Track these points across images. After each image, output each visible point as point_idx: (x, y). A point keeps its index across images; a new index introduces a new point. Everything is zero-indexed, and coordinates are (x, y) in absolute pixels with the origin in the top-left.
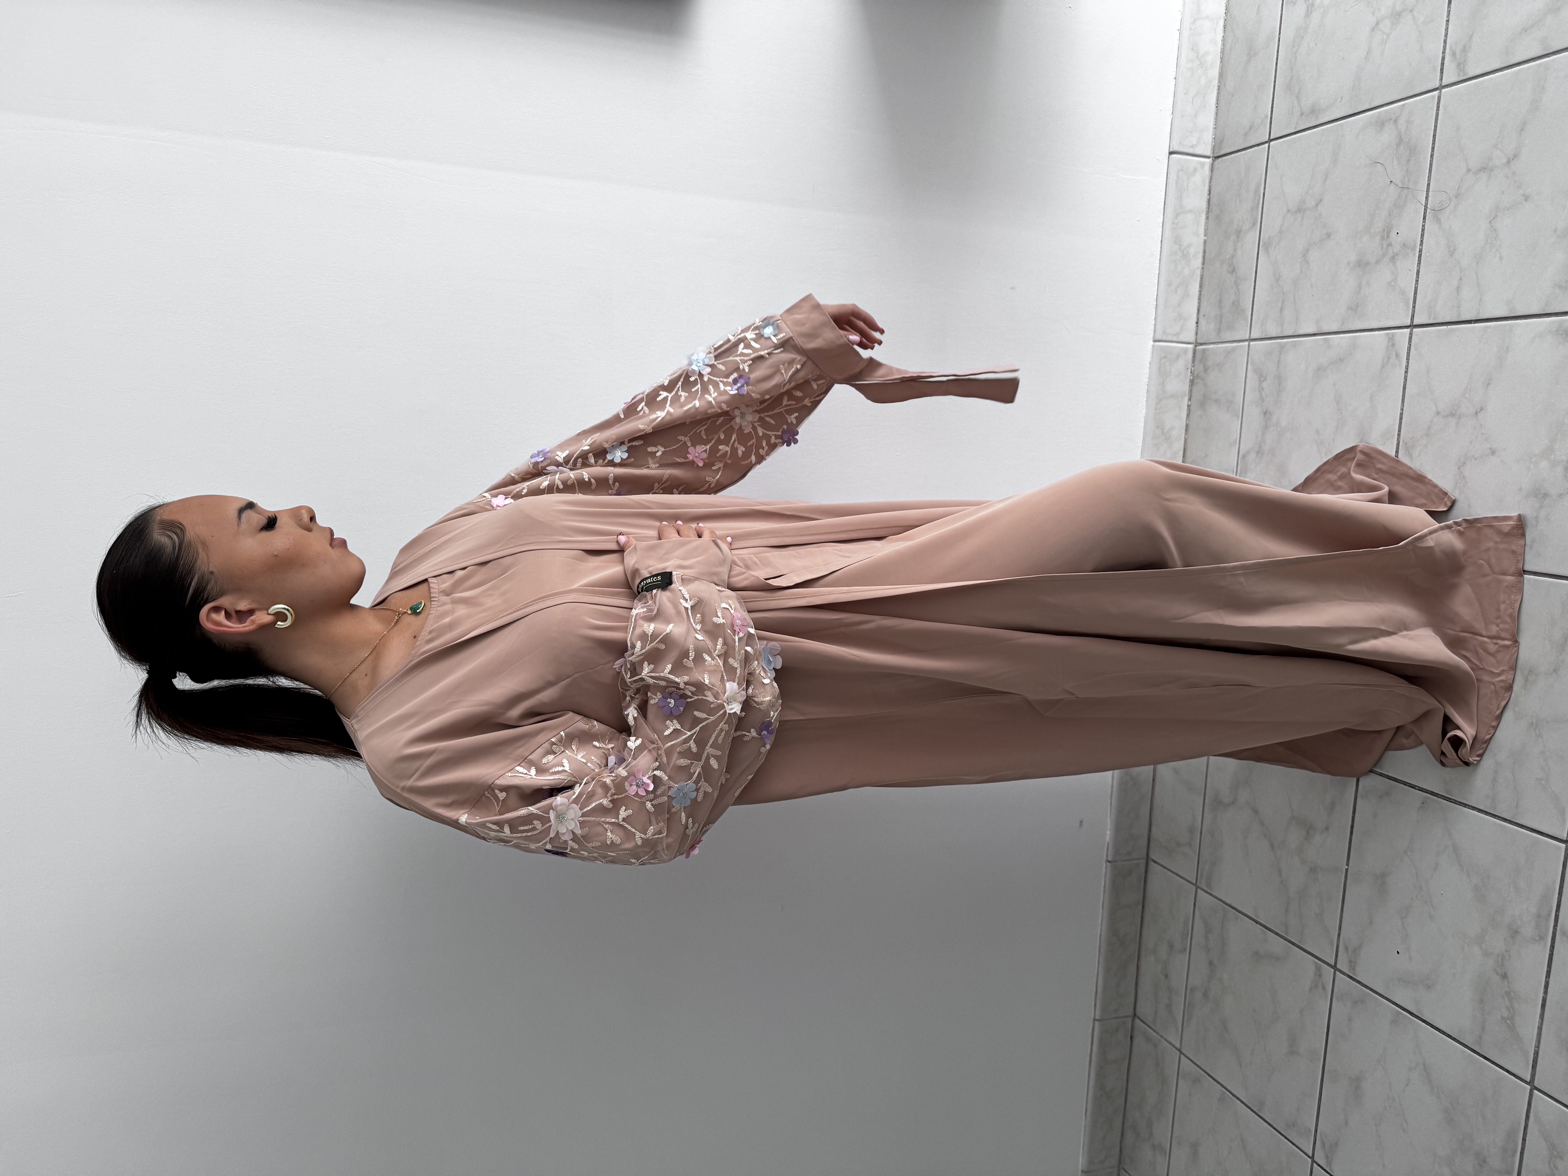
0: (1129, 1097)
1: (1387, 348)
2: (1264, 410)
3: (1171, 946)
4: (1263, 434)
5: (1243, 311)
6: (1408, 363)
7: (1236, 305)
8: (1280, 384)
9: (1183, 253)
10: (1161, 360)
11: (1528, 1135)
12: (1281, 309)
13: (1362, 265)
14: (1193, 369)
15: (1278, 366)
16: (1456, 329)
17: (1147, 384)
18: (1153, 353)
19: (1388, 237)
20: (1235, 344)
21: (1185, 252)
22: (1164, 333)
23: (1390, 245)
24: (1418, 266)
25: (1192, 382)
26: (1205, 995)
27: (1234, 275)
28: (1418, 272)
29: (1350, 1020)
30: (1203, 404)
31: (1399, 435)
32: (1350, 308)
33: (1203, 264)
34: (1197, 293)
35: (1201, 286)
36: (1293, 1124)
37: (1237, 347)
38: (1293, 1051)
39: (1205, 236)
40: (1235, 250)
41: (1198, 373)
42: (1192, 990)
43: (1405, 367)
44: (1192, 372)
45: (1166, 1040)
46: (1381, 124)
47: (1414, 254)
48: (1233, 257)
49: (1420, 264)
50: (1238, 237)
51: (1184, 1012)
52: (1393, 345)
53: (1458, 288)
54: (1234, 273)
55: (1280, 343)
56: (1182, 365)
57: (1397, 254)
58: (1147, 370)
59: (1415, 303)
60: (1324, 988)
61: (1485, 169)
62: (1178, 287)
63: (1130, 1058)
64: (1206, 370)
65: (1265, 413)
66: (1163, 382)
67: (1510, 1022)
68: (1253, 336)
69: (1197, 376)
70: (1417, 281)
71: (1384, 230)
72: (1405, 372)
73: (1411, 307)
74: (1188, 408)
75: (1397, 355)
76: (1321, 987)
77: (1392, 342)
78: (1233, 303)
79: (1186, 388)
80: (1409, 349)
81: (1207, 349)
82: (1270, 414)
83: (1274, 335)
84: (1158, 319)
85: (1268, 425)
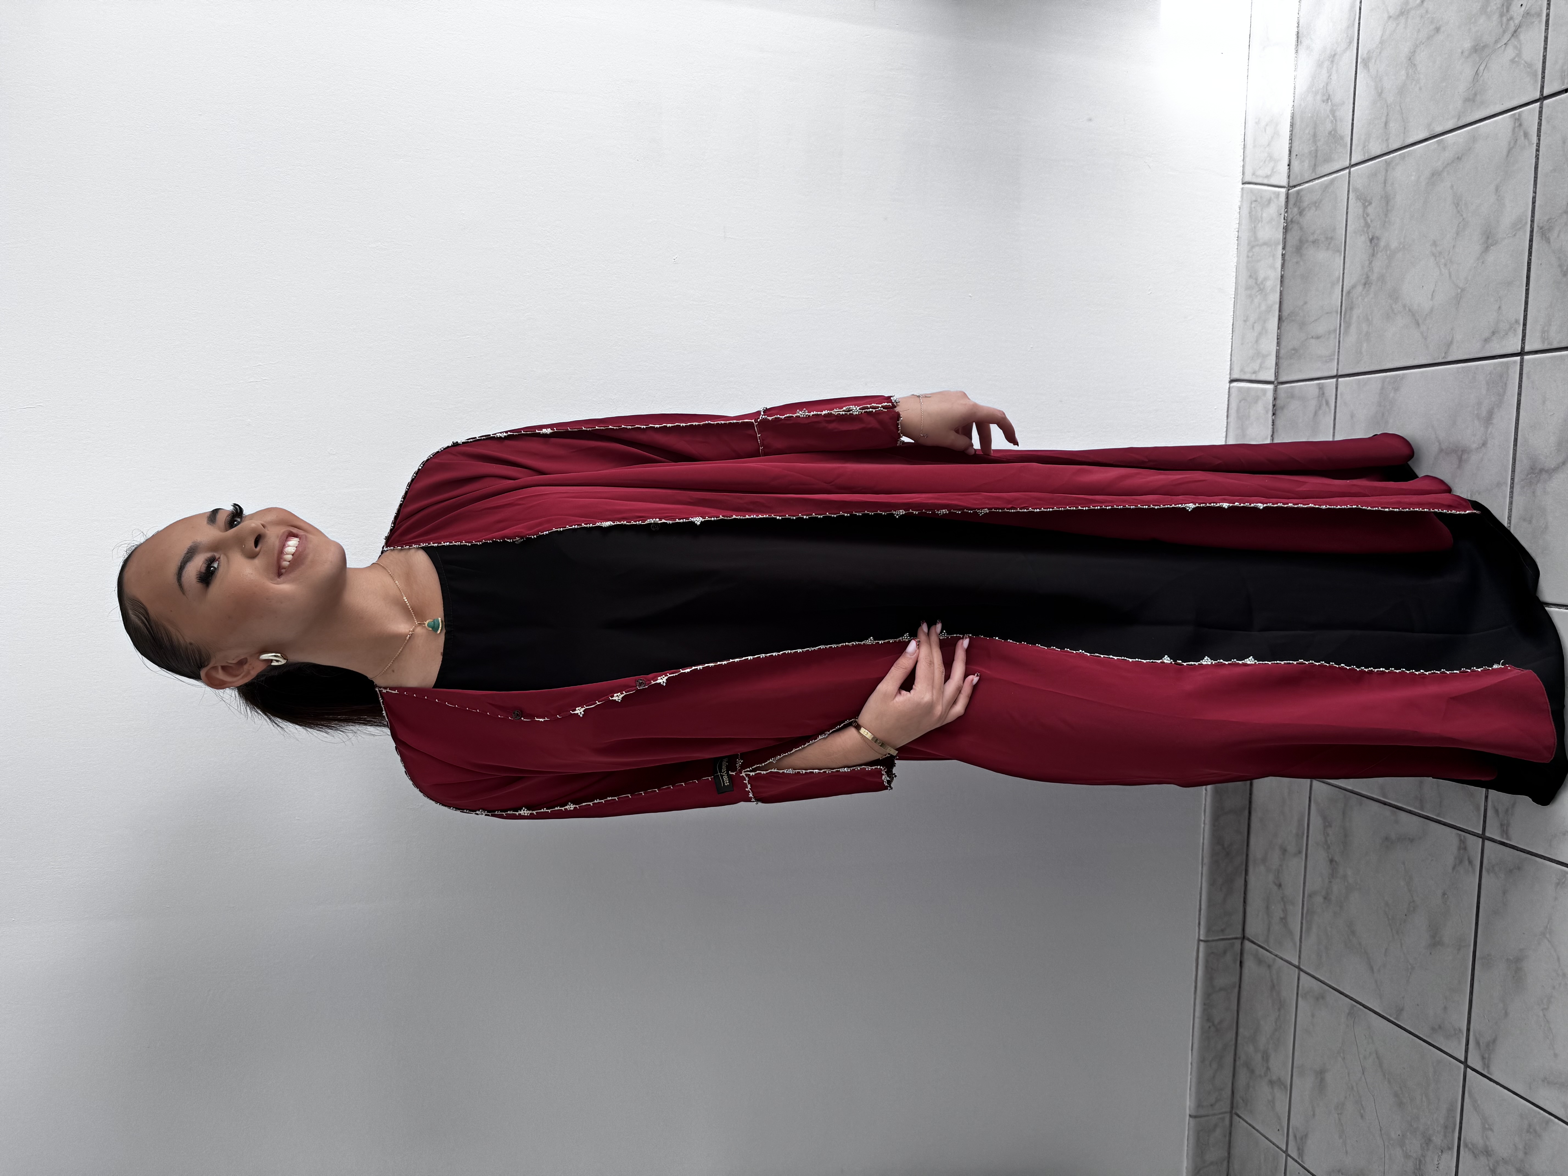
0: (1241, 1030)
1: (1514, 129)
2: (1370, 237)
3: (1284, 851)
4: (1370, 263)
5: (1342, 138)
6: (1539, 140)
7: (1334, 136)
8: (1387, 203)
10: (1251, 203)
12: (1386, 123)
13: (1480, 50)
14: (1286, 215)
15: (1385, 186)
17: (1237, 230)
18: (1242, 196)
19: (1508, 11)
20: (1334, 175)
22: (1254, 174)
23: (1511, 18)
24: (1545, 32)
25: (1286, 229)
26: (1326, 898)
27: (1330, 103)
28: (1546, 38)
29: (1505, 892)
30: (1299, 249)
31: (1532, 221)
32: (1467, 100)
34: (1288, 134)
35: (1292, 126)
36: (1440, 1027)
37: (1336, 178)
38: (1435, 942)
40: (1330, 77)
41: (1292, 219)
42: (1310, 896)
43: (1535, 145)
44: (1286, 218)
45: (1282, 959)
47: (1540, 21)
48: (1327, 84)
49: (1548, 29)
50: (1333, 61)
51: (1302, 923)
52: (1520, 125)
54: (1329, 101)
55: (1385, 159)
56: (1274, 211)
57: (1519, 26)
58: (1236, 215)
59: (1544, 73)
60: (1470, 862)
62: (1267, 125)
63: (1240, 987)
64: (1301, 213)
65: (1371, 240)
66: (1254, 228)
68: (1353, 162)
69: (1292, 221)
70: (1545, 48)
71: (1503, 5)
72: (1536, 151)
73: (1540, 78)
74: (1282, 257)
75: (1526, 135)
76: (1467, 862)
77: (1519, 123)
78: (1330, 133)
79: (1280, 236)
80: (1540, 124)
81: (1302, 190)
82: (1378, 239)
83: (1379, 153)
84: (1247, 159)
85: (1376, 252)
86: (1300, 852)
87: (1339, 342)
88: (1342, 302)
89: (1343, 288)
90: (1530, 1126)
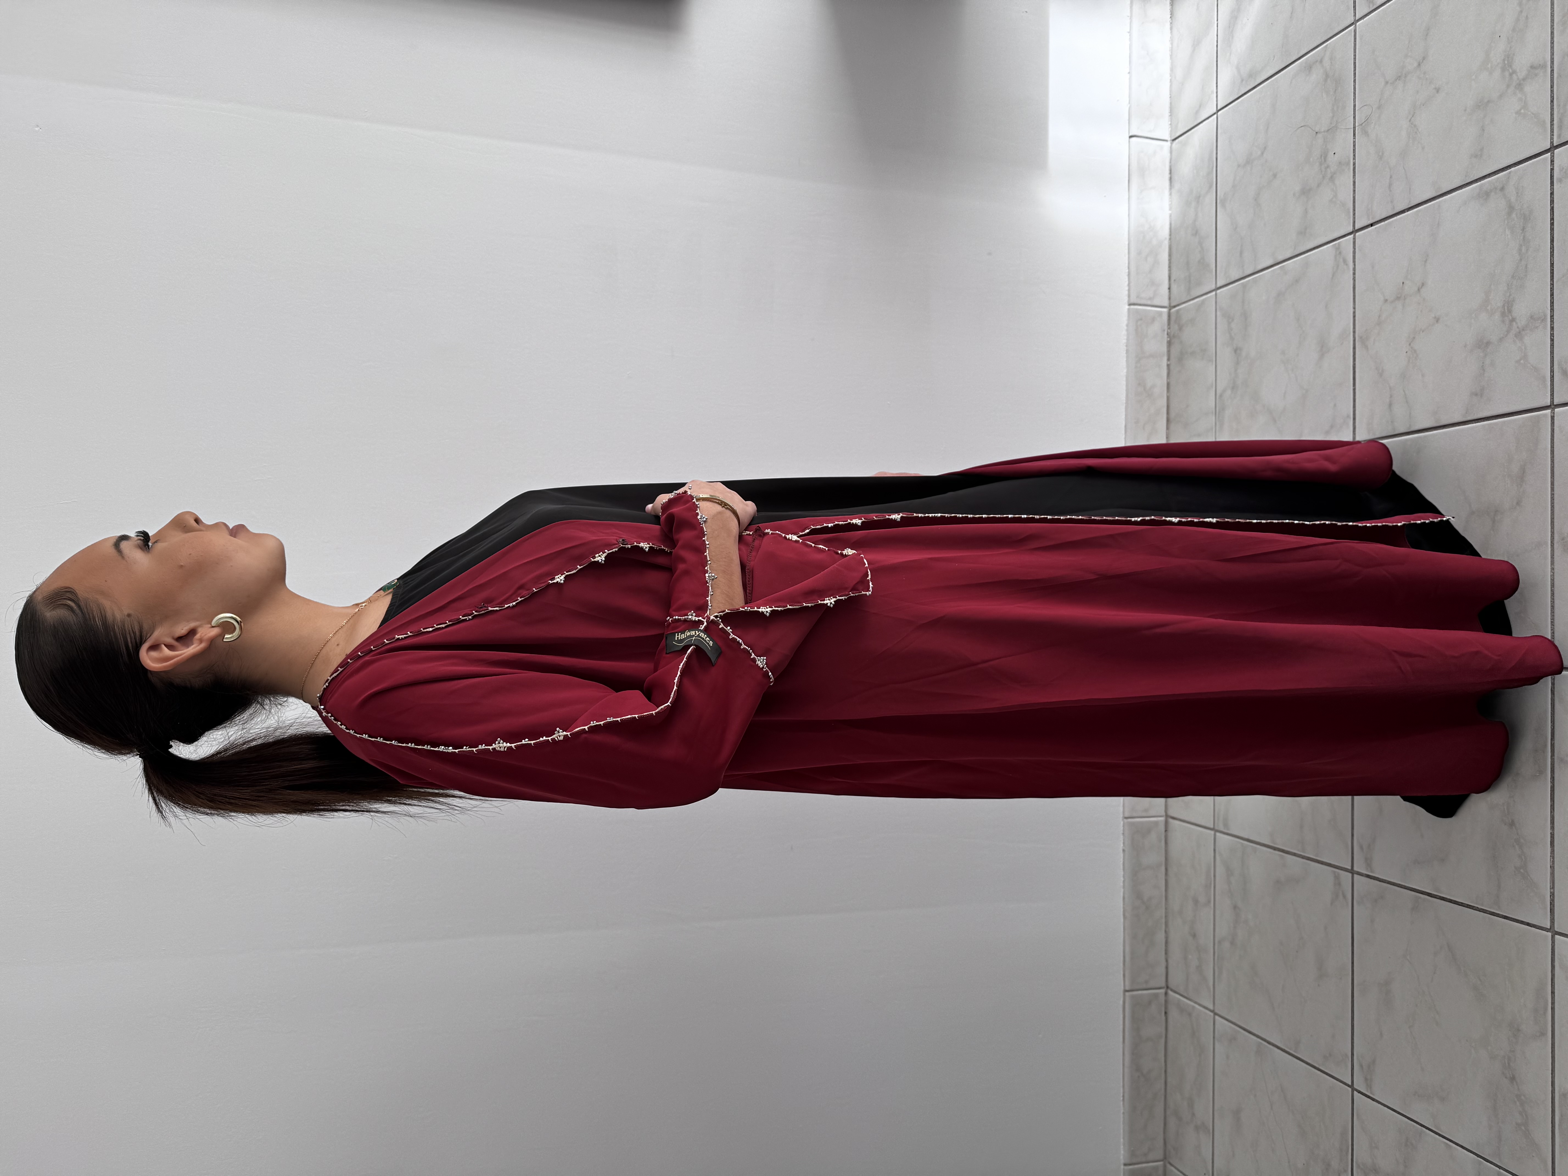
0: (1169, 1080)
1: (1335, 257)
2: (1235, 348)
3: (1196, 902)
4: (1236, 370)
5: (1208, 267)
6: (1355, 265)
8: (1246, 320)
9: (1150, 225)
10: (1137, 322)
11: (1556, 987)
12: (1241, 253)
13: (1306, 192)
14: (1169, 331)
15: (1243, 305)
16: (1392, 221)
17: (1125, 344)
18: (1129, 316)
19: (1325, 160)
20: (1204, 297)
22: (1138, 297)
23: (1328, 167)
24: (1353, 178)
25: (1169, 344)
26: (1232, 943)
27: (1198, 236)
28: (1354, 182)
29: (1372, 921)
30: (1180, 359)
31: (1354, 332)
32: (1299, 233)
33: (1170, 235)
34: (1167, 262)
35: (1170, 255)
36: (1330, 1055)
37: (1205, 299)
38: (1322, 974)
39: (1170, 211)
41: (1174, 333)
42: (1219, 942)
43: (1352, 269)
44: (1168, 333)
45: (1199, 1005)
46: (1309, 68)
47: (1349, 169)
48: (1195, 221)
49: (1355, 175)
50: (1198, 202)
51: (1214, 969)
52: (1340, 253)
53: (1390, 185)
55: (1242, 283)
56: (1158, 328)
57: (1335, 173)
58: (1124, 332)
59: (1355, 211)
60: (1344, 896)
61: (1401, 77)
63: (1166, 1037)
64: (1180, 329)
65: (1236, 351)
66: (1141, 342)
67: (1523, 870)
68: (1218, 285)
69: (1173, 336)
70: (1354, 191)
71: (1321, 156)
72: (1353, 274)
73: (1352, 215)
74: (1167, 367)
75: (1345, 261)
76: (1341, 897)
77: (1338, 251)
78: (1199, 262)
79: (1164, 349)
80: (1354, 253)
81: (1180, 309)
82: (1240, 349)
83: (1237, 278)
84: (1131, 284)
85: (1239, 361)
86: (1209, 902)
88: (1216, 404)
89: (1216, 392)
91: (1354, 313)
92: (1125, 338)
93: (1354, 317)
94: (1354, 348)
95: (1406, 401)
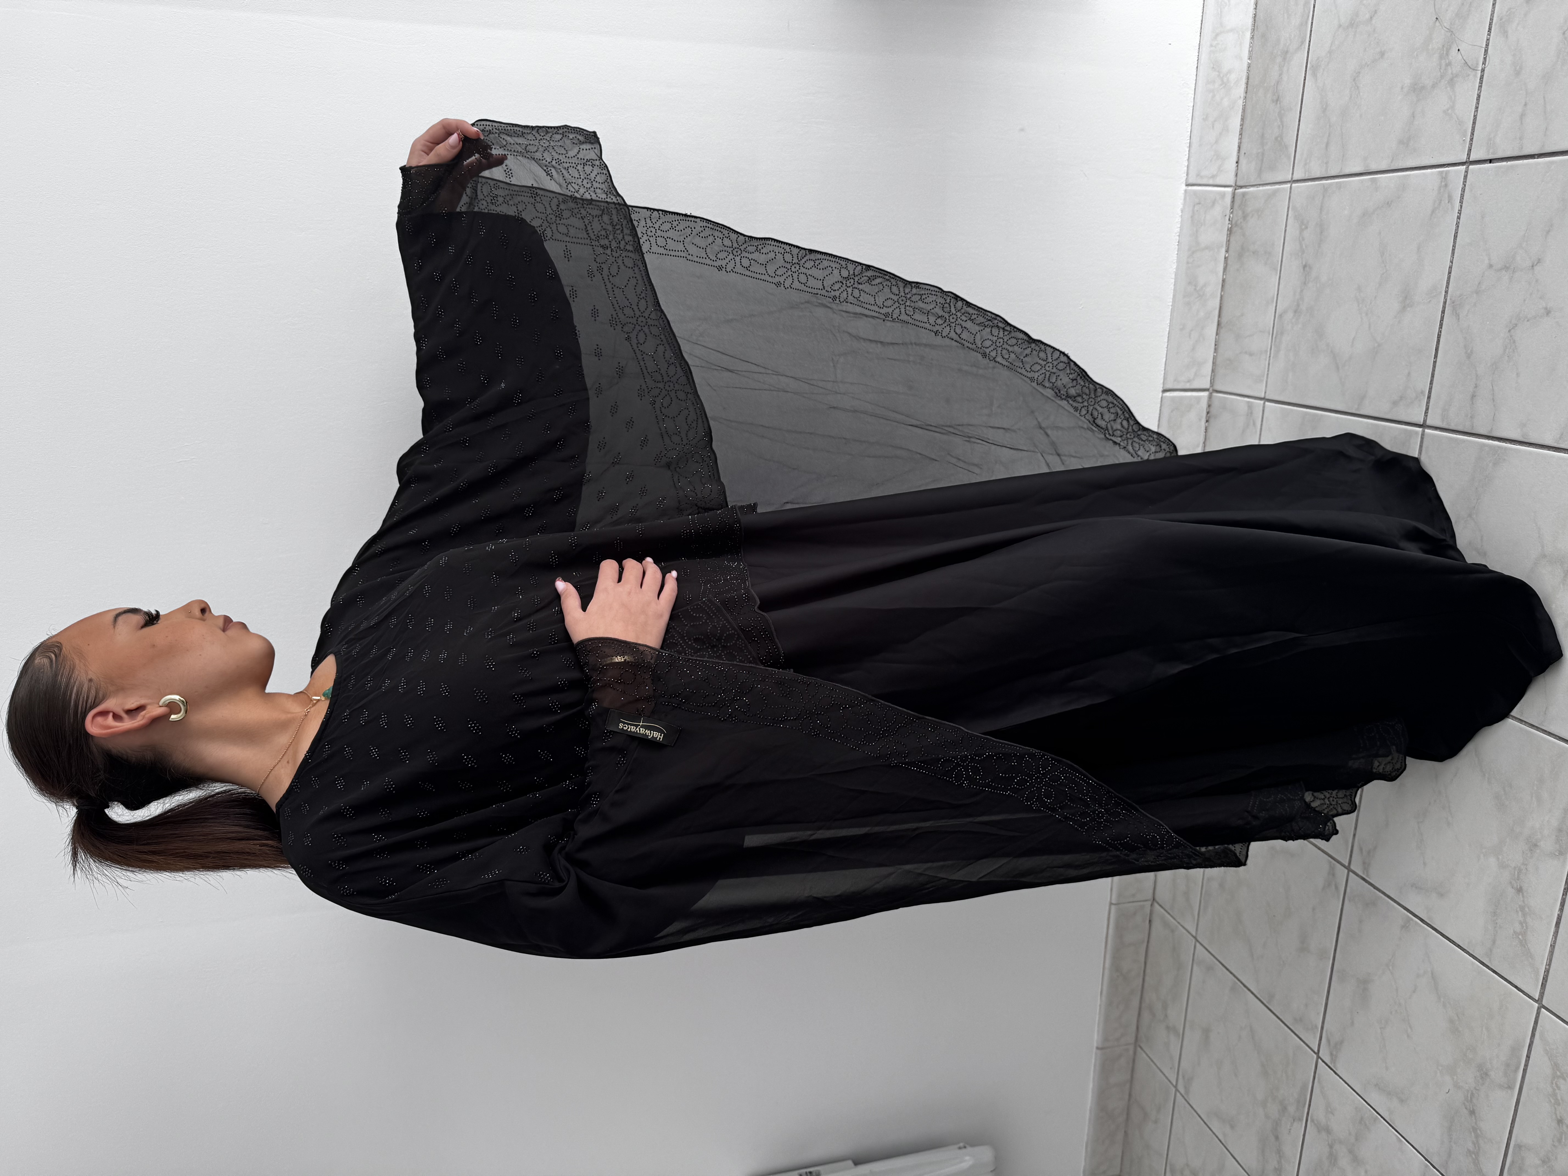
0: (1147, 978)
1: (1440, 187)
2: (1304, 263)
4: (1302, 291)
5: (1287, 147)
6: (1461, 207)
7: (1280, 141)
8: (1321, 232)
9: (1222, 81)
10: (1194, 206)
11: (1532, 1052)
12: (1327, 144)
13: (1417, 90)
14: (1231, 216)
15: (1321, 213)
16: (1517, 166)
17: (1178, 234)
18: (1185, 199)
19: (1447, 54)
20: (1277, 187)
21: (1225, 80)
22: (1198, 175)
23: (1449, 64)
24: (1478, 90)
25: (1230, 230)
27: (1278, 105)
28: (1479, 96)
29: (1361, 922)
30: (1240, 256)
31: (1446, 292)
32: (1401, 142)
33: (1246, 93)
34: (1238, 127)
35: (1242, 119)
36: (1301, 1020)
37: (1278, 189)
38: (1303, 948)
39: (1249, 59)
40: (1281, 75)
41: (1236, 221)
43: (1457, 211)
44: (1231, 219)
45: (1183, 927)
47: (1475, 76)
48: (1278, 83)
49: (1481, 86)
50: (1284, 59)
51: (1200, 901)
52: (1446, 185)
53: (1522, 116)
54: (1278, 102)
55: (1323, 184)
56: (1219, 213)
57: (1457, 76)
58: (1179, 219)
59: (1473, 135)
60: (1337, 888)
62: (1215, 121)
63: (1148, 942)
64: (1245, 217)
65: (1305, 267)
66: (1197, 231)
67: (1522, 938)
68: (1295, 177)
70: (1477, 108)
71: (1443, 46)
72: (1457, 218)
73: (1469, 140)
74: (1225, 261)
75: (1450, 198)
76: (1333, 887)
77: (1445, 181)
78: (1276, 138)
79: (1224, 238)
80: (1463, 190)
81: (1247, 193)
82: (1310, 268)
83: (1318, 175)
84: (1192, 159)
85: (1307, 280)
87: (1269, 364)
88: (1274, 324)
89: (1276, 310)
90: (1362, 1118)
91: (1451, 267)
92: (1179, 226)
93: (1450, 273)
94: (1443, 312)
95: (1493, 399)
